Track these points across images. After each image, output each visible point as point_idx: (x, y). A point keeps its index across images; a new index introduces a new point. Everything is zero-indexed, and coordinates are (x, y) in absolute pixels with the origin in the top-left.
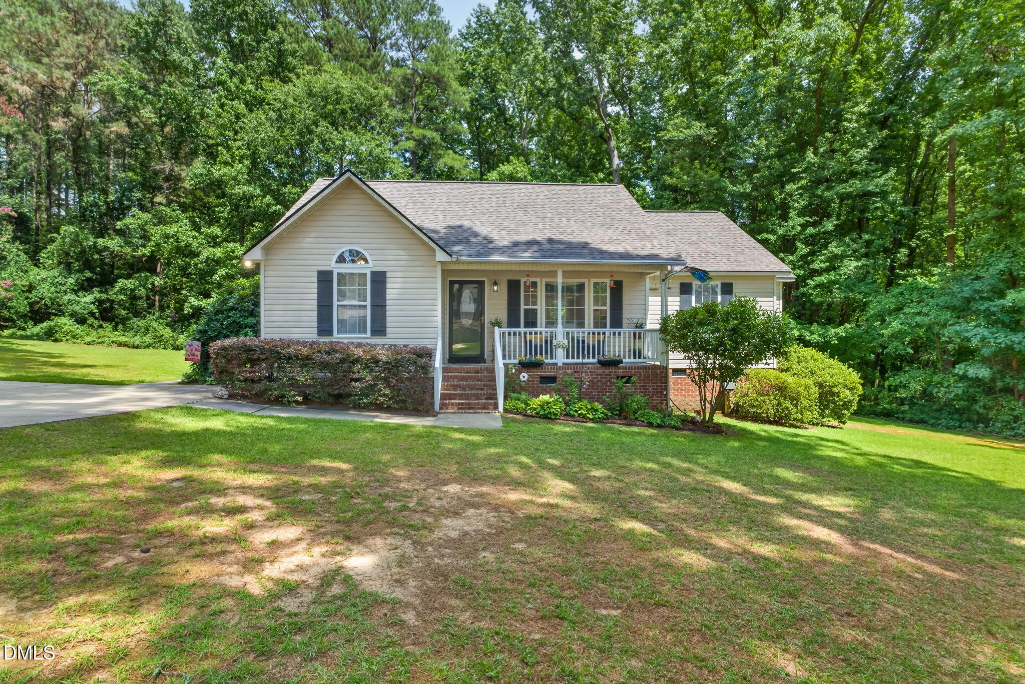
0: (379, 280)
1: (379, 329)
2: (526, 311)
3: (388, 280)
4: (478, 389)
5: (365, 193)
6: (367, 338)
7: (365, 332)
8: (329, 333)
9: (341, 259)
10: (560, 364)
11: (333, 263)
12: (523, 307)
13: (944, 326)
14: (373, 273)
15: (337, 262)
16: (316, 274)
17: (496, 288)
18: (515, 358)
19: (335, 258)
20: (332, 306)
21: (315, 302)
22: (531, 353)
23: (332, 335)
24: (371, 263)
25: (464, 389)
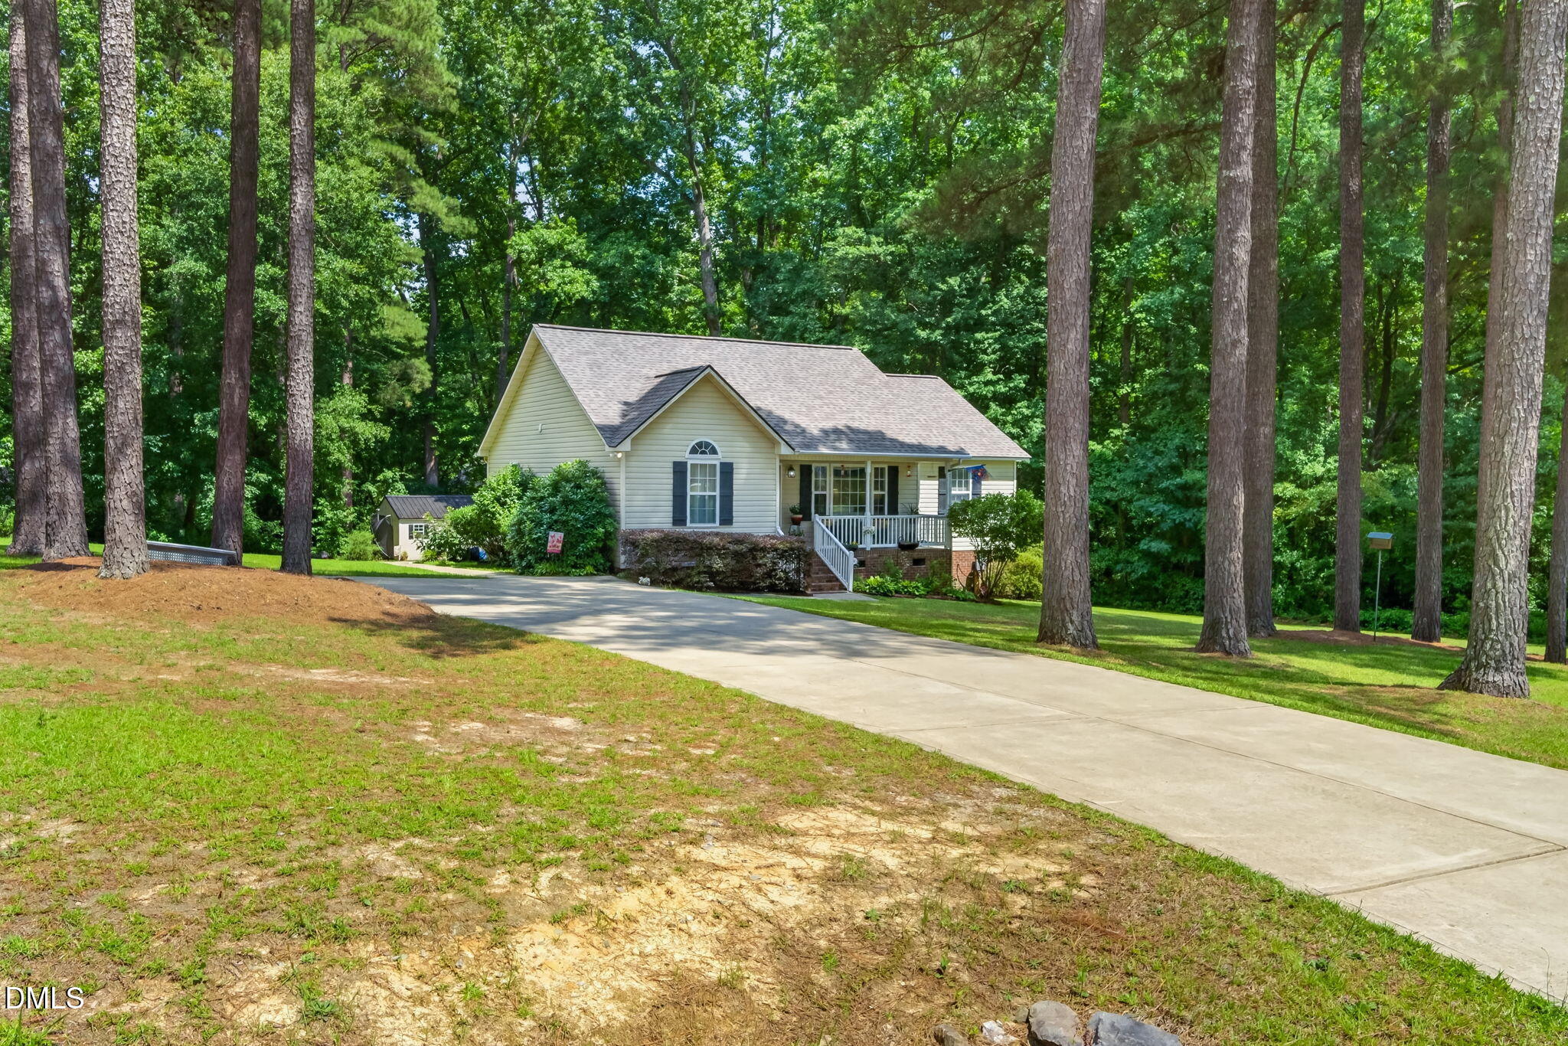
0: (727, 470)
1: (727, 519)
2: (817, 496)
3: (735, 471)
6: (715, 527)
7: (714, 521)
8: (683, 522)
9: (694, 451)
10: (868, 549)
11: (687, 455)
12: (814, 492)
13: (1130, 502)
14: (721, 463)
15: (690, 453)
16: (672, 465)
17: (792, 473)
19: (688, 450)
20: (686, 495)
21: (671, 492)
23: (685, 524)
24: (720, 455)
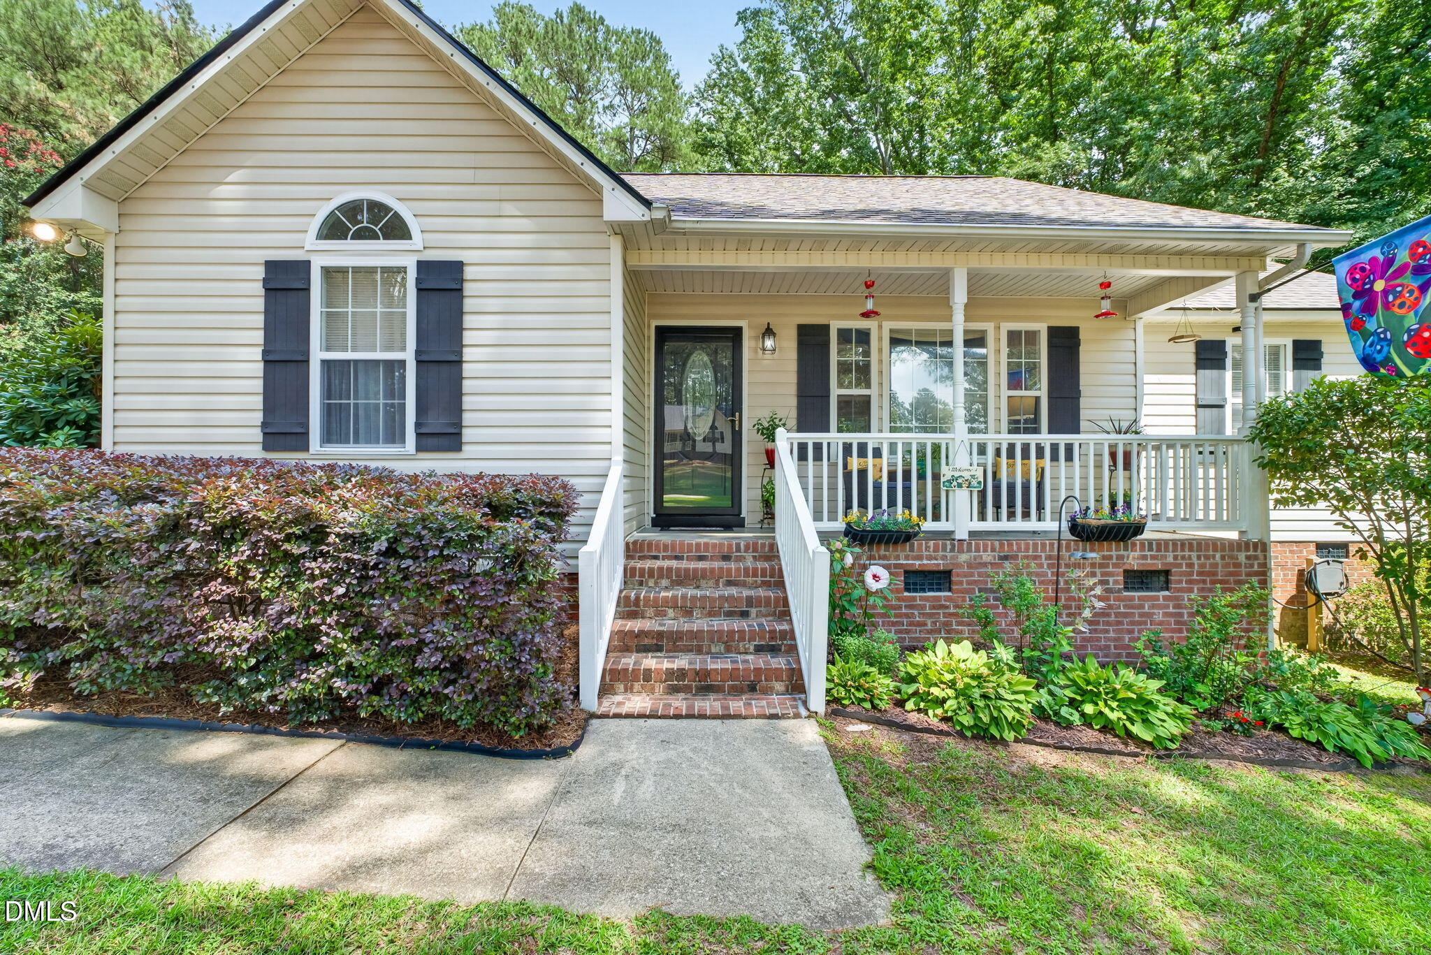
0: (442, 285)
1: (441, 431)
2: (843, 399)
3: (469, 288)
4: (729, 614)
5: (409, 36)
6: (404, 456)
7: (399, 438)
8: (299, 440)
9: (332, 229)
10: (962, 534)
11: (310, 239)
12: (835, 391)
14: (421, 265)
15: (321, 236)
16: (260, 272)
17: (769, 343)
18: (833, 517)
19: (315, 224)
20: (306, 361)
21: (257, 353)
22: (877, 505)
23: (305, 447)
24: (417, 240)
25: (688, 613)
